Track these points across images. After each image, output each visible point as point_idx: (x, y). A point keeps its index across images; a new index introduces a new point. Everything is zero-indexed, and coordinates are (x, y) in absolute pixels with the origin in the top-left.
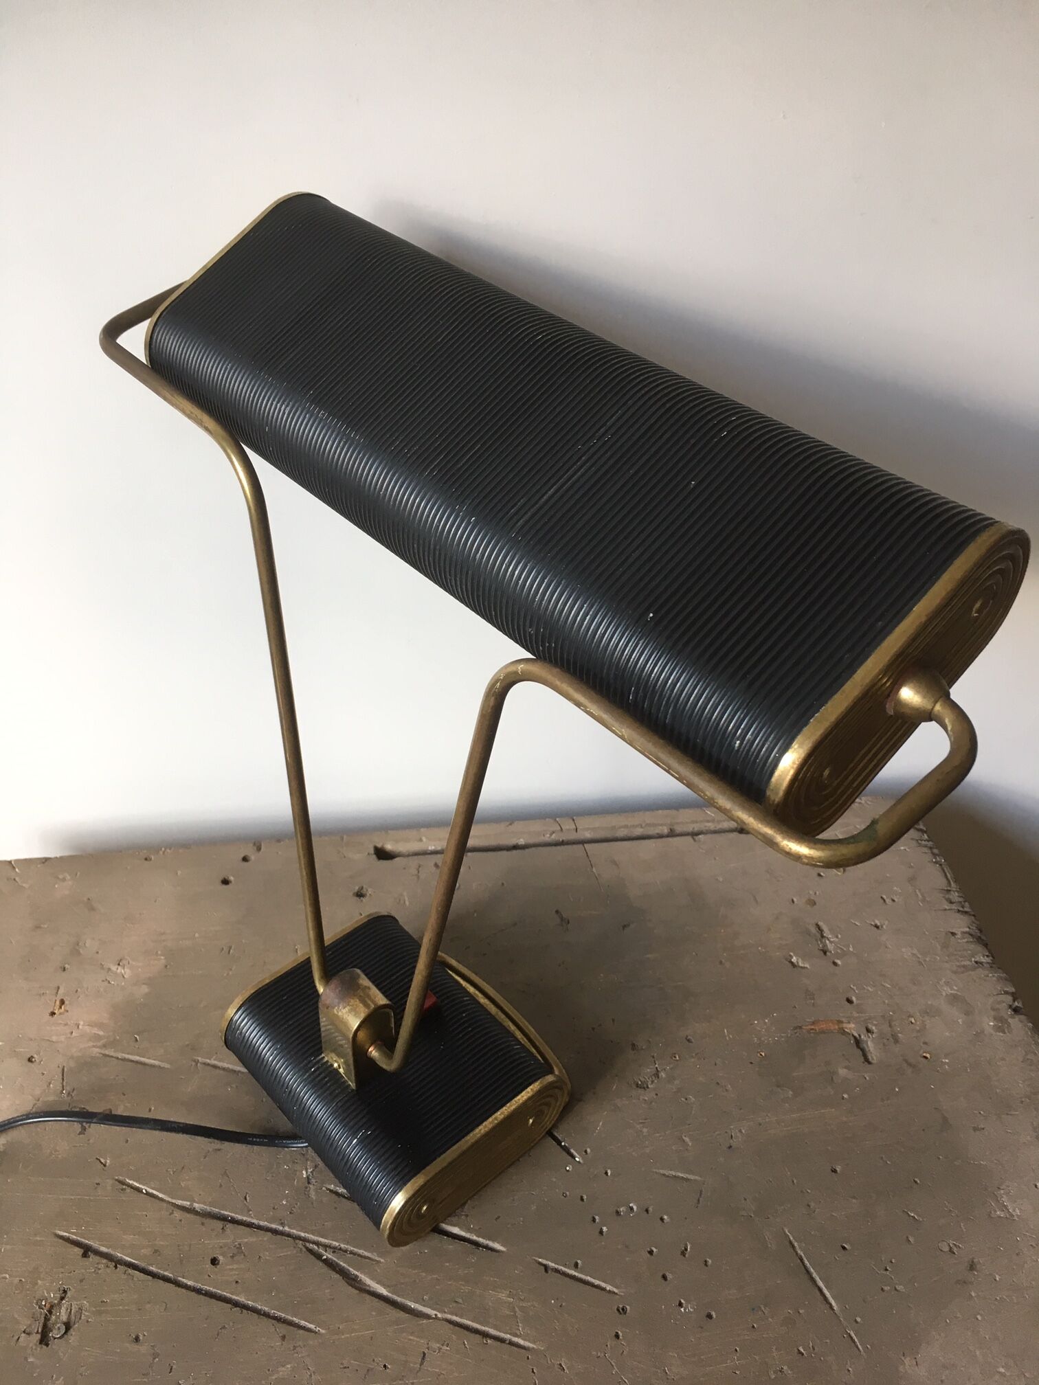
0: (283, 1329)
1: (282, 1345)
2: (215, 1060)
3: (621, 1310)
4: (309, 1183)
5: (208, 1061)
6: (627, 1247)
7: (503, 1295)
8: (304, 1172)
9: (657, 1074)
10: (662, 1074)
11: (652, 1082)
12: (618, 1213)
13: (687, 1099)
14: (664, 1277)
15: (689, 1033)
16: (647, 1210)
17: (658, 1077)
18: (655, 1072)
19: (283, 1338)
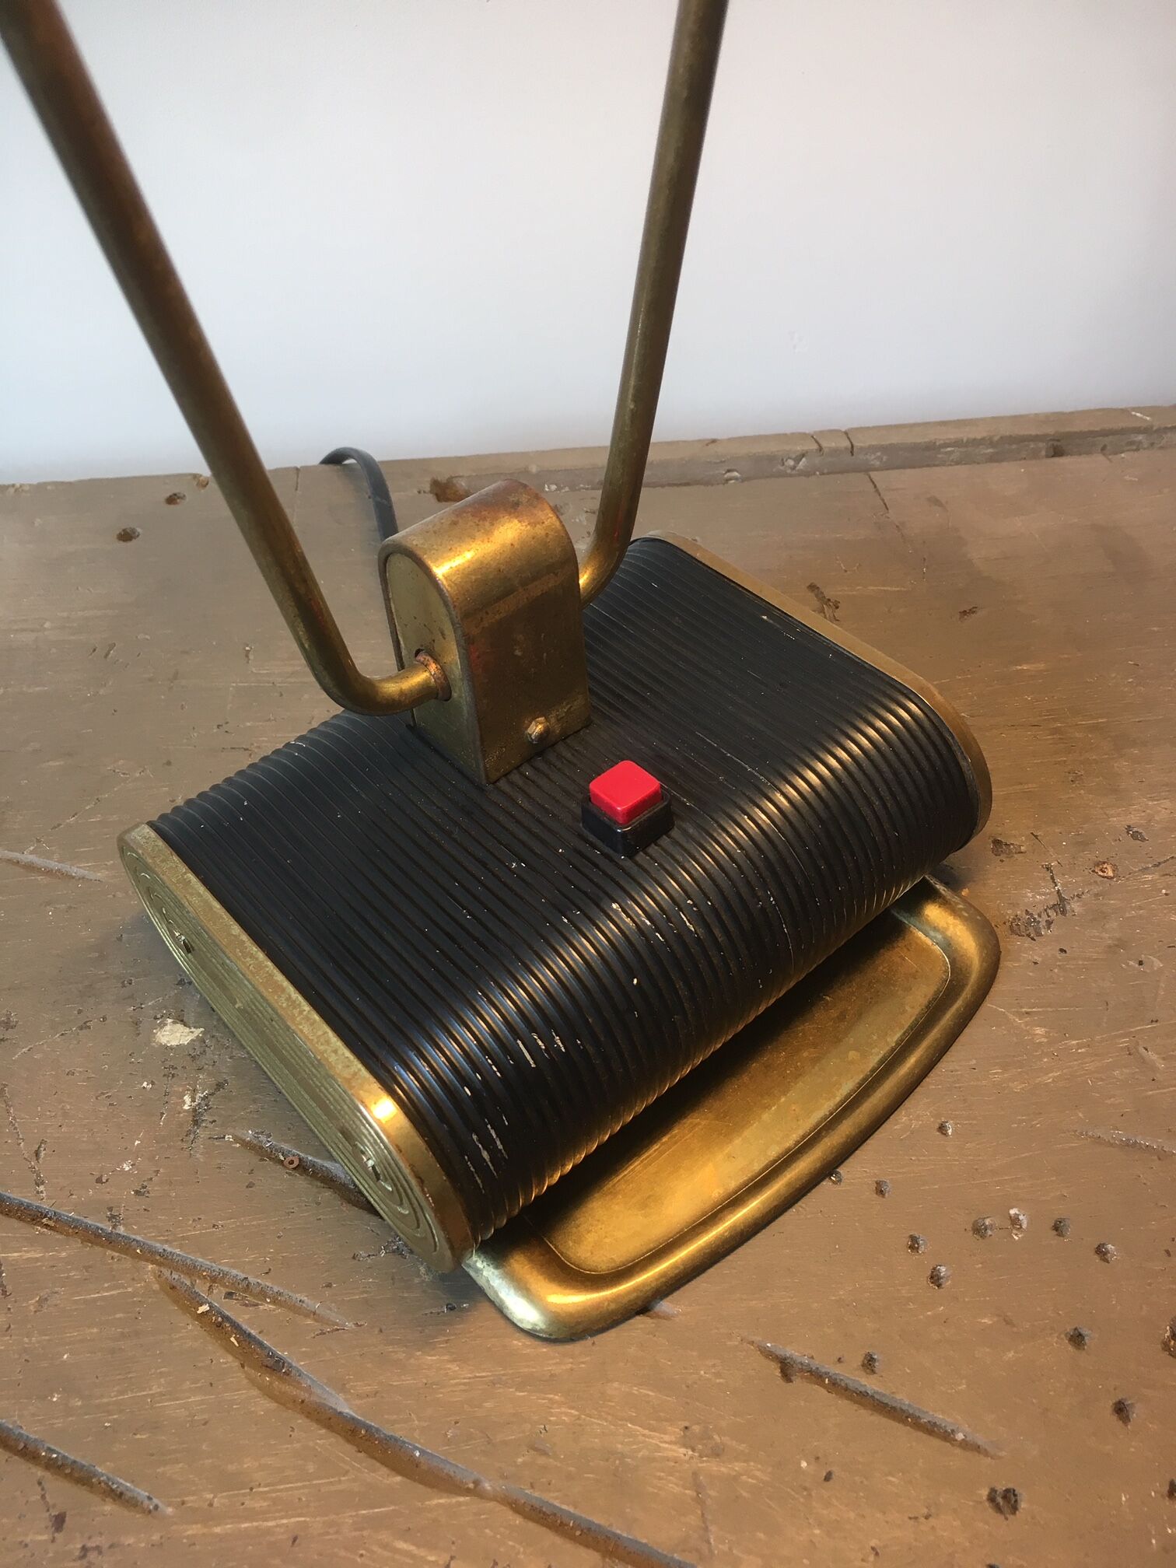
0: (62, 1494)
1: (53, 1540)
2: (31, 853)
3: (1000, 1500)
4: (196, 1123)
5: (16, 855)
6: (1008, 1322)
7: (667, 1438)
8: (187, 1099)
9: (1061, 907)
10: (1075, 906)
11: (1049, 923)
12: (979, 1230)
13: (1141, 963)
14: (1121, 1410)
15: (1134, 819)
16: (1058, 1228)
17: (1064, 913)
18: (1054, 900)
19: (59, 1522)
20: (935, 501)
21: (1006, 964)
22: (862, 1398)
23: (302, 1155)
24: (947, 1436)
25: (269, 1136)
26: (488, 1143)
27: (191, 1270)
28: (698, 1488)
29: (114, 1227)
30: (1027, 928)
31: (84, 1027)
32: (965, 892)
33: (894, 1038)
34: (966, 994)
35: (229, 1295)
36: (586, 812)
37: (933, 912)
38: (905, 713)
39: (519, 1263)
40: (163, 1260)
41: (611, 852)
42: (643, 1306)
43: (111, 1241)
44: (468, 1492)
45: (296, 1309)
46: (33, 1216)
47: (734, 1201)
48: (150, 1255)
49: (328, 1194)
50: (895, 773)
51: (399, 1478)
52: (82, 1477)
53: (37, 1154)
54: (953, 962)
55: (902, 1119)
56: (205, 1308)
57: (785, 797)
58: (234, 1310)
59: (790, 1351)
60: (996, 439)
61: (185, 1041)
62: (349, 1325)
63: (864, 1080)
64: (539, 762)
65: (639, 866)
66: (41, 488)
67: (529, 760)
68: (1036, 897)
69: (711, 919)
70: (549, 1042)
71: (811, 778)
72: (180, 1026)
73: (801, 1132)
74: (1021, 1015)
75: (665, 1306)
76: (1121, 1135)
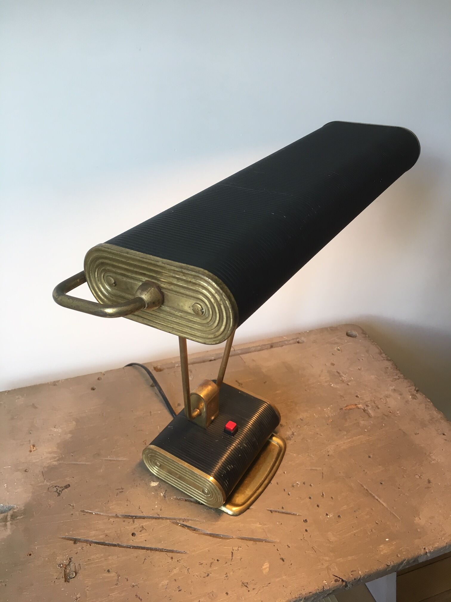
0: (170, 554)
1: (172, 561)
2: (109, 458)
3: (305, 521)
4: (165, 497)
5: (107, 459)
6: (300, 498)
7: (257, 524)
8: (161, 494)
9: (293, 434)
10: (295, 433)
11: (292, 437)
12: (293, 486)
13: (307, 441)
14: (318, 506)
15: (301, 417)
16: (304, 483)
17: (294, 435)
18: (292, 433)
19: (172, 558)
20: (253, 360)
21: (287, 445)
22: (283, 513)
23: (185, 498)
24: (296, 515)
25: (178, 497)
26: (226, 483)
27: (175, 519)
28: (263, 529)
29: (159, 516)
30: (289, 439)
31: (137, 486)
32: (278, 434)
33: (274, 460)
34: (283, 450)
35: (183, 521)
36: (224, 430)
37: (274, 438)
38: (265, 405)
39: (228, 506)
40: (169, 519)
41: (230, 436)
42: (248, 508)
43: (159, 518)
44: (231, 538)
45: (195, 521)
46: (144, 518)
47: (258, 489)
48: (167, 519)
49: (192, 503)
50: (266, 415)
51: (221, 539)
52: (172, 551)
53: (139, 508)
54: (279, 446)
55: (278, 472)
56: (180, 524)
57: (251, 422)
58: (185, 523)
59: (271, 509)
60: (261, 345)
61: (157, 485)
62: (204, 521)
63: (271, 468)
64: (213, 423)
65: (235, 437)
66: (67, 380)
67: (211, 423)
68: (289, 433)
69: (247, 444)
70: (231, 466)
71: (254, 418)
72: (154, 482)
73: (264, 478)
74: (292, 453)
75: (251, 507)
76: (310, 468)
